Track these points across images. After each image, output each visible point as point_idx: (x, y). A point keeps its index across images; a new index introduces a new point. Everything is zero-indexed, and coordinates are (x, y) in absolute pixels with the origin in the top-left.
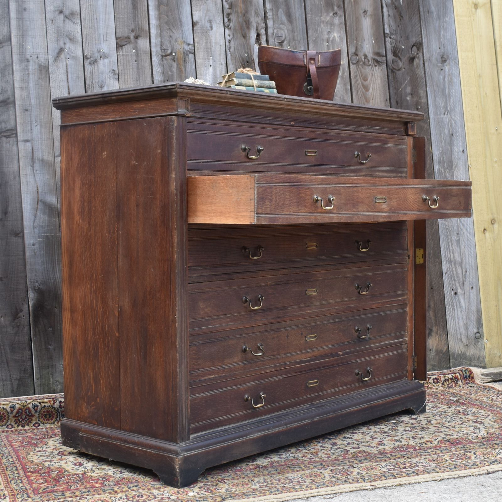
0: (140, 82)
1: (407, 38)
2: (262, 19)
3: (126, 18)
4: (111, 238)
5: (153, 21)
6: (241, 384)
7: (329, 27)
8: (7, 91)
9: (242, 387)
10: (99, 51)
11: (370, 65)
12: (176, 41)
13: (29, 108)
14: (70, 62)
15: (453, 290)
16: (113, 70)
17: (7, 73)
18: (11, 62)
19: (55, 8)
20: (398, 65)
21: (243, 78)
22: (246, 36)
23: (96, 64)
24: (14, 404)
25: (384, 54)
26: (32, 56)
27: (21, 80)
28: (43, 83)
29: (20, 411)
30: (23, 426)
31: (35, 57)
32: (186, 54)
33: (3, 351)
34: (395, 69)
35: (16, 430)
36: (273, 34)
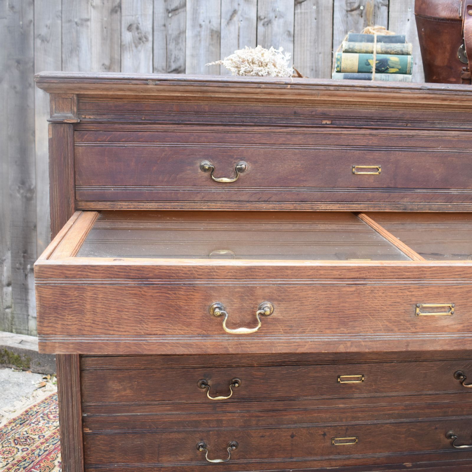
0: (318, 44)
8: (180, 58)
10: (274, 11)
14: (242, 24)
16: (289, 32)
17: (180, 41)
18: (184, 29)
21: (361, 41)
23: (269, 25)
26: (205, 20)
27: (193, 47)
28: (214, 49)
31: (207, 22)
32: (377, 6)
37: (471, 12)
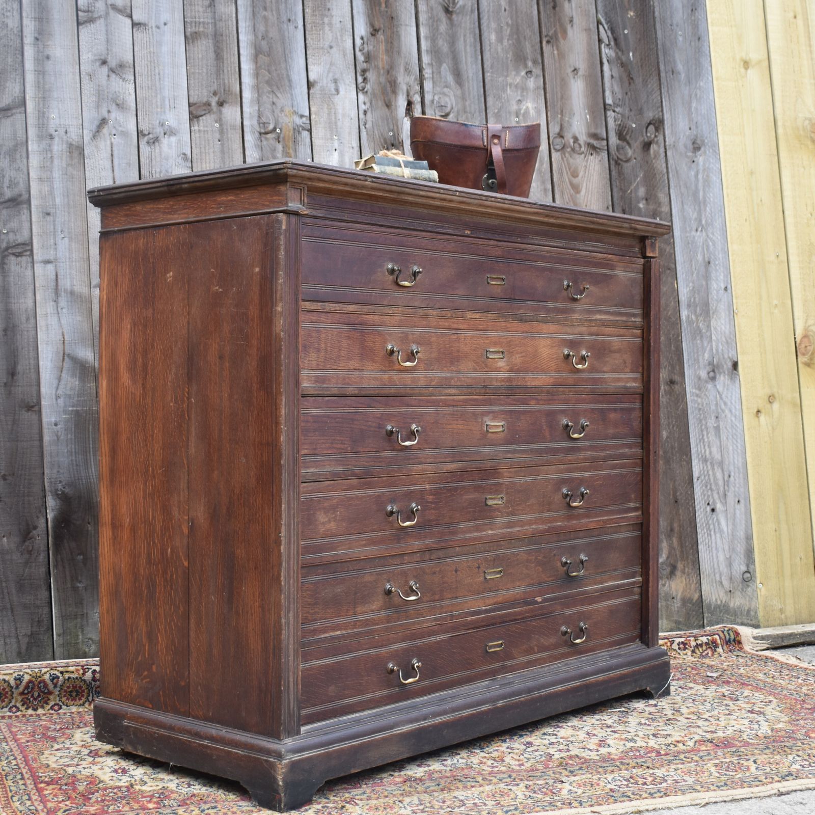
1: (640, 112)
2: (416, 79)
3: (204, 74)
4: (178, 409)
5: (247, 80)
6: (382, 646)
7: (519, 93)
8: (18, 183)
9: (383, 650)
10: (162, 125)
11: (583, 153)
12: (282, 111)
13: (52, 211)
14: (116, 140)
15: (708, 504)
16: (184, 154)
17: (18, 156)
18: (24, 139)
19: (95, 55)
20: (626, 154)
21: (388, 165)
22: (391, 105)
23: (157, 144)
24: (21, 673)
25: (605, 137)
26: (58, 129)
27: (41, 167)
28: (75, 173)
29: (30, 685)
30: (35, 710)
31: (62, 132)
32: (297, 130)
33: (6, 591)
34: (621, 160)
35: (24, 716)
36: (433, 101)
37: (496, 141)
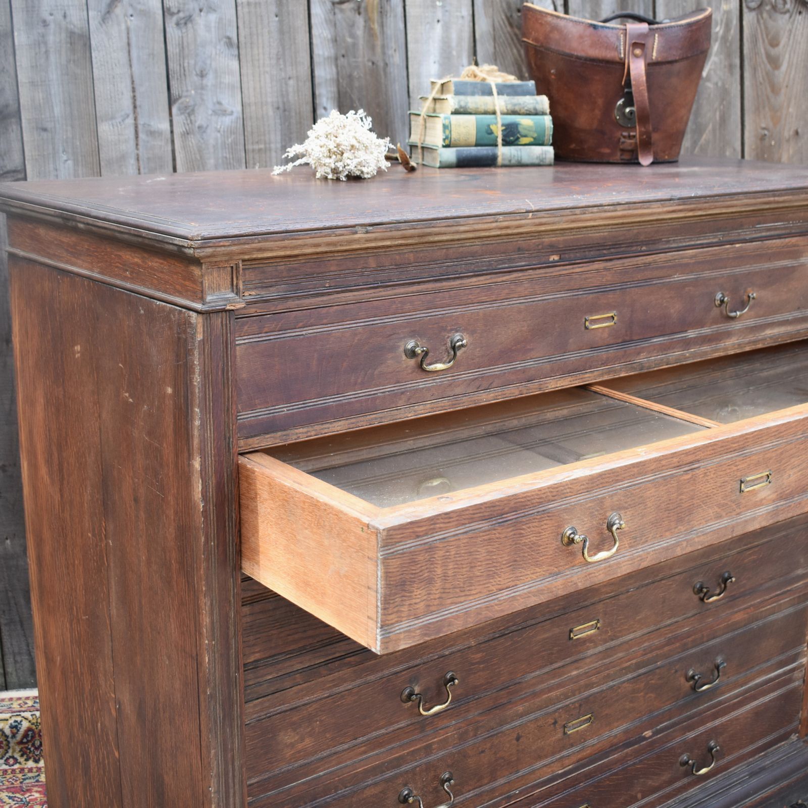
0: (284, 61)
8: (3, 89)
11: (788, 11)
13: (49, 125)
16: (229, 38)
18: (9, 28)
21: (473, 94)
23: (189, 25)
24: (19, 719)
26: (54, 12)
27: (32, 67)
29: (30, 733)
30: (36, 761)
35: (22, 770)
37: (638, 51)
